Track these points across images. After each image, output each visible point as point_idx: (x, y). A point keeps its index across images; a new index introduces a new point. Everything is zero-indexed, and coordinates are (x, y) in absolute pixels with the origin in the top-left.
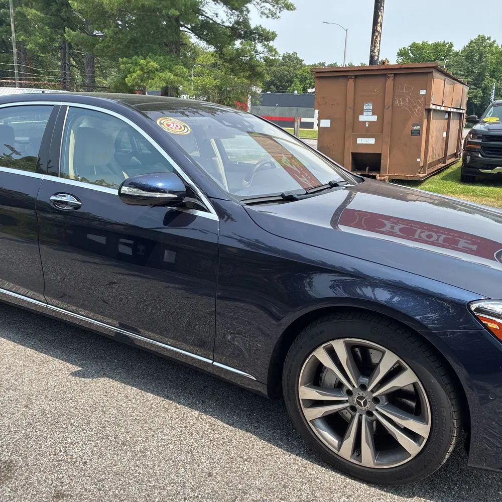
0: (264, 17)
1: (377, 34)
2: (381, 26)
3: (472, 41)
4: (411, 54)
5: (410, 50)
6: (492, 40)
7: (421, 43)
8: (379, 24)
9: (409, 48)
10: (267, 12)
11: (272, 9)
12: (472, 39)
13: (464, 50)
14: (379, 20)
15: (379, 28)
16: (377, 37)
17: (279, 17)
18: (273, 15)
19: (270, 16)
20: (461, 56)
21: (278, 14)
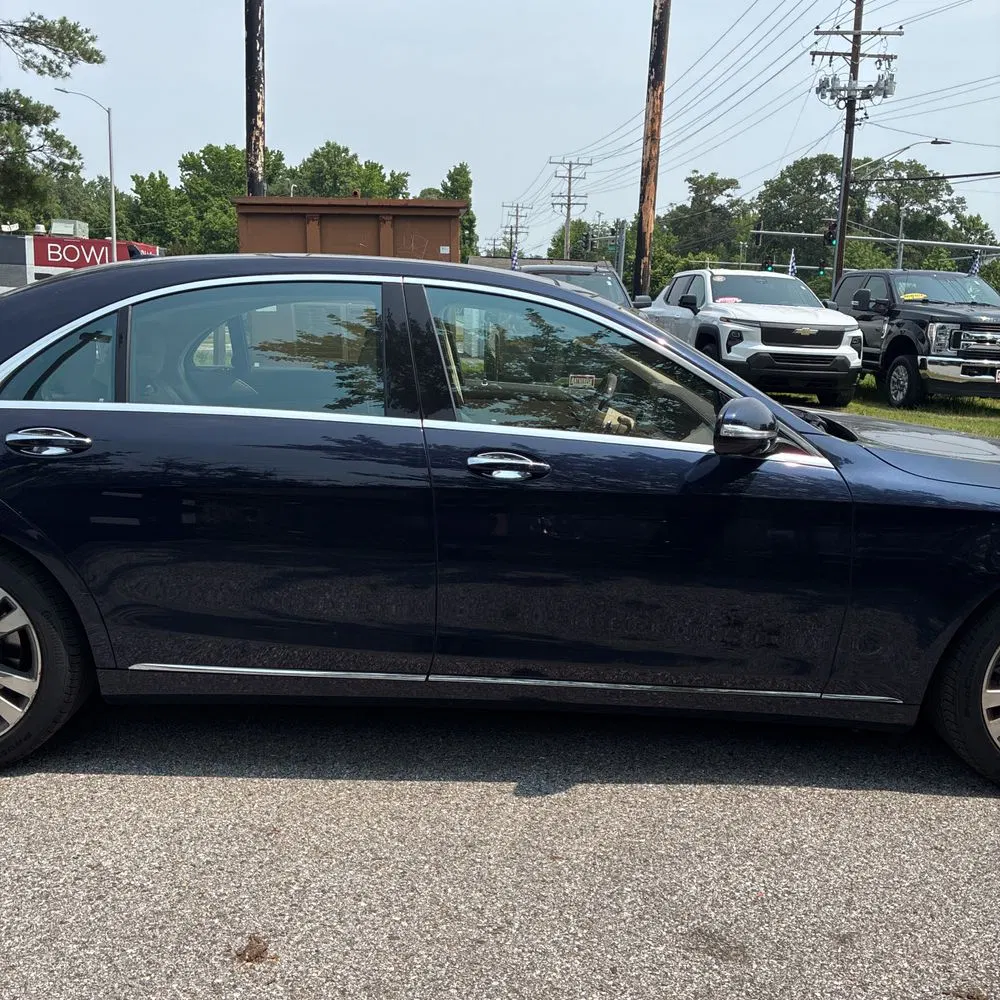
0: (33, 72)
1: (257, 133)
2: (263, 119)
3: (316, 154)
4: (206, 167)
5: (203, 158)
6: (351, 153)
7: (223, 148)
8: (260, 116)
9: (201, 155)
10: (38, 61)
11: (50, 56)
12: (317, 148)
13: (305, 166)
14: (259, 107)
15: (260, 123)
16: (257, 139)
17: (67, 75)
18: (54, 70)
19: (46, 70)
20: (300, 177)
21: (66, 68)
